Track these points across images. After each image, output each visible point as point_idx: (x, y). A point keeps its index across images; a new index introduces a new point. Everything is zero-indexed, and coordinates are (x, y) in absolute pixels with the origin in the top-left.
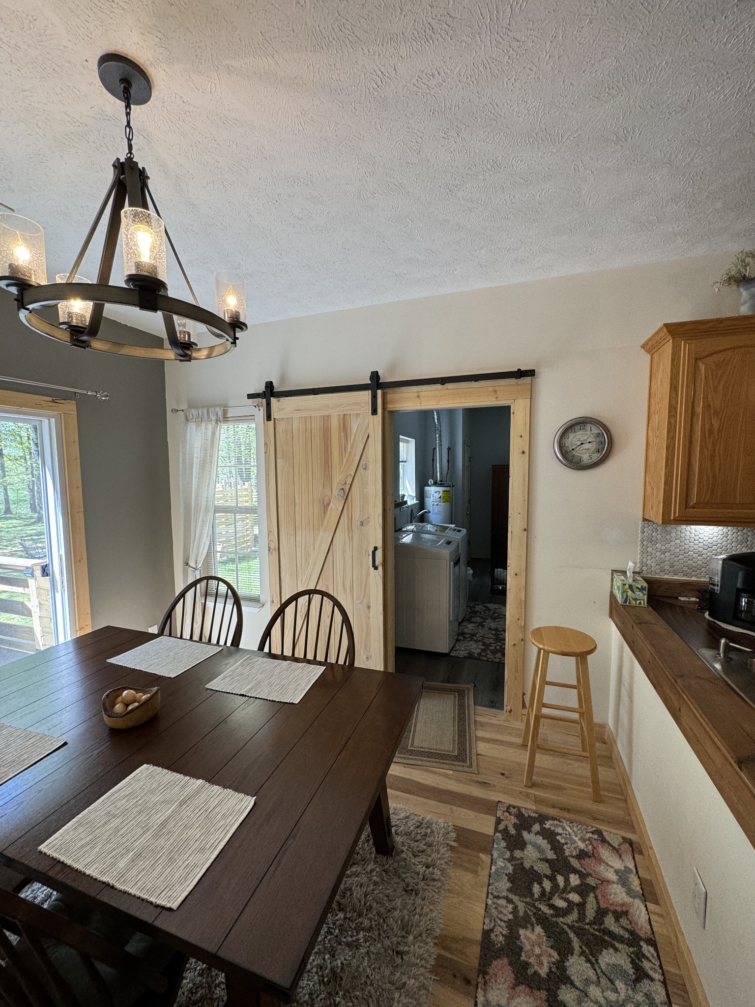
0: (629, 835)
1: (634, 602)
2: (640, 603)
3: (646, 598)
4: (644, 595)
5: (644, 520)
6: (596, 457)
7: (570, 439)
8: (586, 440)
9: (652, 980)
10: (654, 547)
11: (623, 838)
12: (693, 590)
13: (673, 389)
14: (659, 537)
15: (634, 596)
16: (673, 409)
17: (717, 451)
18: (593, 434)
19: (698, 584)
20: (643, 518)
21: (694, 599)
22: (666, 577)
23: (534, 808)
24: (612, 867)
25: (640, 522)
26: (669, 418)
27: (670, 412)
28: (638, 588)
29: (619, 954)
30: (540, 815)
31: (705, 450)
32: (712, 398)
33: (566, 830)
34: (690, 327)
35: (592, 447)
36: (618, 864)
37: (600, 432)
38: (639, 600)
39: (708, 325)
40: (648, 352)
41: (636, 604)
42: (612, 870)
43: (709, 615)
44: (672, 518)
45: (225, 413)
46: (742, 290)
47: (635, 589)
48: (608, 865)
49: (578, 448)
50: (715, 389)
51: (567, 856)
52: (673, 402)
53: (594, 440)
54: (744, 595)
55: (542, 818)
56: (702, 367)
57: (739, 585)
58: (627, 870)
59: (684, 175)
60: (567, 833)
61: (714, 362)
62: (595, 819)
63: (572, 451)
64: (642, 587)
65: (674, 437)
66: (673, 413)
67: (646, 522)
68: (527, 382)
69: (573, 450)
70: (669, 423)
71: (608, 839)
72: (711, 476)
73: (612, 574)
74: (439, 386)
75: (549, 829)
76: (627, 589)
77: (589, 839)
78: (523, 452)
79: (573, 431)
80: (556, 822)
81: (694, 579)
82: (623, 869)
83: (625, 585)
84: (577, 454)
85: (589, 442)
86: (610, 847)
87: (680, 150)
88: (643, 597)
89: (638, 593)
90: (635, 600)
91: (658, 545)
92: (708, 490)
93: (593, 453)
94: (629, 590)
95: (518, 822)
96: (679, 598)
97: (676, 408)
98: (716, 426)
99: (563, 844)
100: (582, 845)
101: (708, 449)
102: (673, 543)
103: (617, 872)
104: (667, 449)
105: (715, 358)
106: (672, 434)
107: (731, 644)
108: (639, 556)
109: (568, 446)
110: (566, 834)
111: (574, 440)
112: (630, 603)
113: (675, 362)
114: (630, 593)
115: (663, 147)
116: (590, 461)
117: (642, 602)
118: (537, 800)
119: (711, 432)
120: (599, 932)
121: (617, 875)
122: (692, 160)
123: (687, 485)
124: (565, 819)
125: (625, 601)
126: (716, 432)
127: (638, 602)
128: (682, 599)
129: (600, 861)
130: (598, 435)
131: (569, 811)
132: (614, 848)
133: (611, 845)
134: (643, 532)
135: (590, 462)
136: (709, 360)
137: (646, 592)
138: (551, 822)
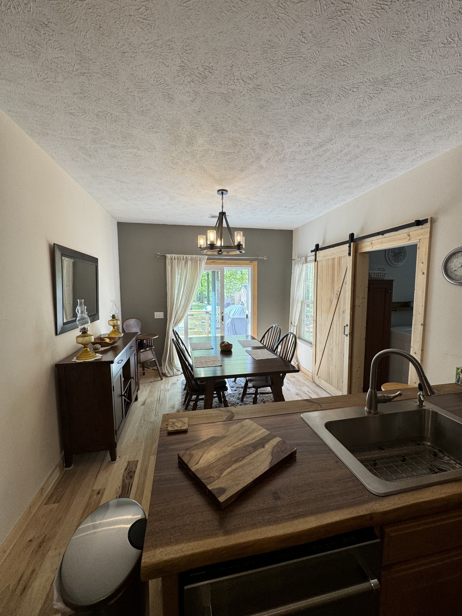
7: (454, 264)
45: (306, 259)
49: (459, 270)
63: (455, 272)
68: (427, 226)
69: (455, 270)
74: (381, 236)
78: (423, 273)
79: (456, 257)
84: (458, 274)
109: (452, 268)
111: (457, 263)
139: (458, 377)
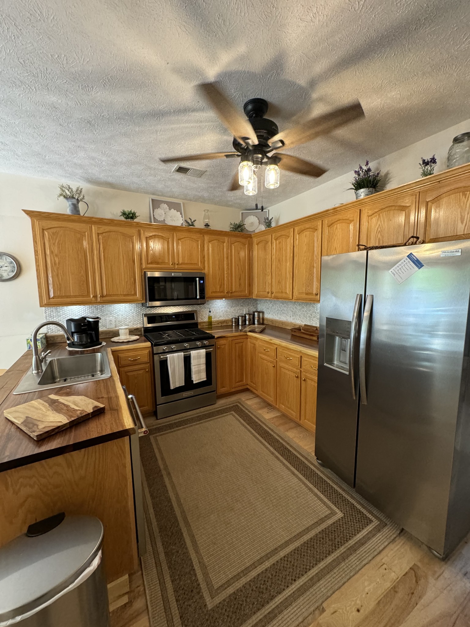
6: (12, 274)
8: (4, 265)
17: (59, 272)
18: (8, 262)
26: (35, 256)
27: (35, 253)
31: (54, 272)
32: (53, 248)
35: (8, 269)
37: (12, 261)
44: (44, 304)
46: (64, 201)
50: (54, 244)
52: (36, 248)
53: (9, 265)
54: (75, 334)
56: (46, 234)
57: (73, 330)
61: (52, 232)
66: (37, 254)
70: (36, 258)
72: (58, 285)
85: (6, 266)
92: (58, 290)
93: (10, 272)
97: (38, 252)
98: (57, 262)
101: (55, 272)
104: (37, 271)
105: (52, 230)
106: (38, 264)
113: (34, 229)
119: (55, 264)
123: (48, 288)
126: (57, 264)
130: (10, 263)
134: (46, 313)
135: (9, 277)
136: (50, 231)
139: (29, 346)
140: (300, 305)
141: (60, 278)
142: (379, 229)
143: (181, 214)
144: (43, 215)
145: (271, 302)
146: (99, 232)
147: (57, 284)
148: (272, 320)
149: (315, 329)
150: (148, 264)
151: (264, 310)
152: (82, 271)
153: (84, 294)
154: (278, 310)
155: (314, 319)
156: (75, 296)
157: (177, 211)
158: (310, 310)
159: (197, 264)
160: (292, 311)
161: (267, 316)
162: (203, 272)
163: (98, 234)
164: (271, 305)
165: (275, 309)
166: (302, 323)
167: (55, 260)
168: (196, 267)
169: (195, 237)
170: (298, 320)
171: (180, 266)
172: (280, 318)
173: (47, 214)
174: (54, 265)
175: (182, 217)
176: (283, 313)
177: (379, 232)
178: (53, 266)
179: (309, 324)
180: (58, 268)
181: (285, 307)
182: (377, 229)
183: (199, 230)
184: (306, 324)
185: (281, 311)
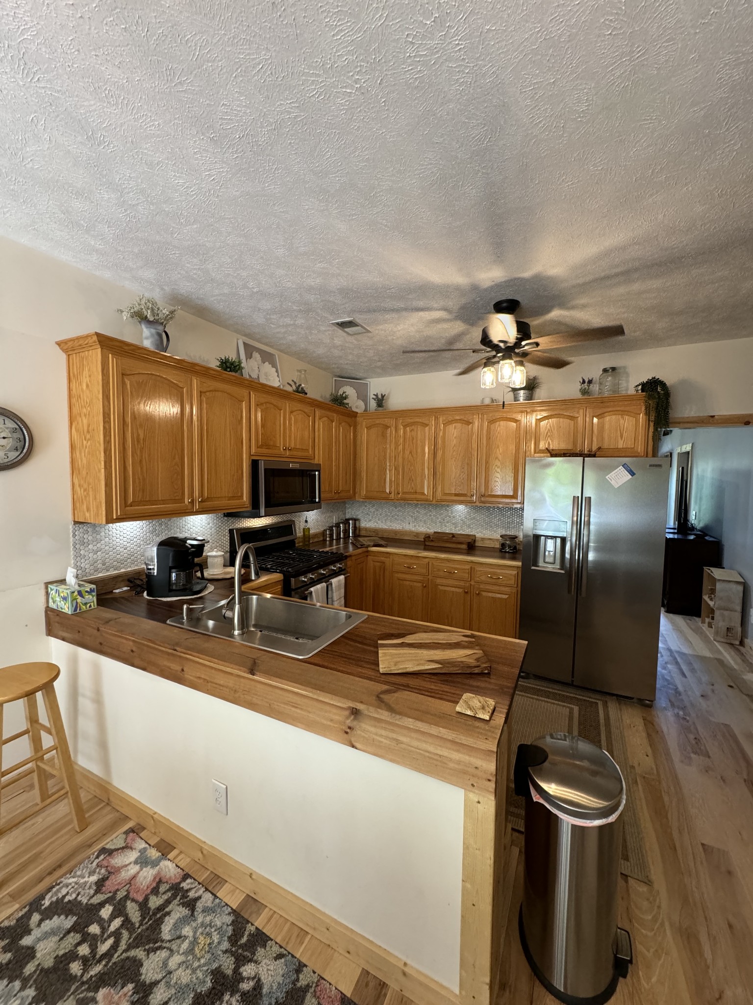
0: (126, 827)
1: (84, 607)
2: (90, 606)
3: (95, 599)
4: (93, 596)
5: (76, 523)
6: (13, 455)
9: (200, 897)
10: (87, 549)
11: (125, 833)
12: (123, 581)
13: (105, 397)
14: (91, 538)
15: (84, 601)
16: (107, 416)
17: (144, 457)
18: (7, 428)
19: (126, 574)
20: (74, 521)
21: (125, 589)
22: (100, 575)
23: (17, 906)
24: (130, 863)
25: (71, 527)
26: (104, 423)
27: (104, 417)
28: (87, 592)
29: (173, 913)
30: (31, 904)
33: (70, 884)
34: (118, 344)
35: (8, 444)
36: (133, 856)
37: (17, 427)
38: (89, 603)
39: (130, 348)
40: (65, 351)
41: (86, 608)
42: (132, 865)
43: (148, 595)
44: (115, 517)
46: (143, 326)
47: (84, 593)
48: (126, 866)
51: (87, 903)
52: (106, 409)
53: (10, 435)
54: (173, 570)
55: (35, 905)
56: (128, 383)
58: (143, 851)
59: (126, 210)
60: (73, 884)
61: (137, 382)
62: (90, 846)
64: (91, 589)
65: (109, 442)
66: (107, 419)
67: (77, 525)
70: (104, 427)
71: (113, 847)
72: (141, 478)
73: (47, 588)
75: (51, 904)
76: (76, 596)
77: (98, 866)
80: (54, 890)
81: (123, 570)
82: (139, 854)
83: (74, 592)
85: (4, 438)
86: (119, 851)
87: (133, 191)
88: (92, 599)
89: (87, 597)
90: (86, 604)
91: (90, 547)
92: (140, 489)
93: (10, 450)
94: (78, 597)
95: (7, 941)
96: (114, 591)
97: (109, 415)
98: (142, 436)
99: (76, 898)
100: (94, 878)
101: (137, 456)
102: (103, 542)
103: (136, 862)
104: (105, 452)
105: (137, 378)
106: (108, 438)
107: (191, 607)
108: (73, 562)
110: (73, 887)
112: (80, 610)
113: (105, 372)
114: (79, 599)
115: (123, 177)
116: (6, 460)
117: (92, 604)
118: (14, 897)
119: (138, 441)
120: (151, 919)
121: (137, 864)
122: (137, 204)
123: (125, 487)
124: (61, 877)
125: (75, 610)
126: (142, 442)
127: (88, 605)
128: (117, 591)
129: (118, 870)
130: (14, 431)
131: (60, 866)
132: (123, 848)
133: (118, 849)
134: (74, 535)
136: (133, 378)
137: (94, 594)
138: (48, 897)
140: (425, 508)
141: (145, 468)
142: (549, 434)
143: (277, 371)
144: (126, 348)
145: (374, 506)
146: (202, 390)
147: (139, 479)
148: (376, 530)
149: (451, 536)
150: (258, 448)
151: (359, 517)
152: (177, 457)
153: (177, 498)
154: (386, 515)
155: (447, 524)
156: (164, 502)
157: (272, 367)
158: (441, 514)
159: (307, 450)
160: (412, 516)
161: (364, 524)
162: (312, 462)
163: (201, 392)
164: (372, 510)
165: (381, 515)
166: (428, 530)
167: (138, 432)
168: (306, 454)
169: (306, 410)
170: (422, 526)
171: (292, 453)
172: (390, 526)
173: (132, 348)
174: (136, 443)
175: (278, 376)
176: (396, 519)
177: (549, 436)
178: (135, 445)
179: (440, 531)
180: (143, 448)
181: (399, 511)
182: (547, 434)
183: (311, 401)
184: (436, 531)
185: (392, 516)
